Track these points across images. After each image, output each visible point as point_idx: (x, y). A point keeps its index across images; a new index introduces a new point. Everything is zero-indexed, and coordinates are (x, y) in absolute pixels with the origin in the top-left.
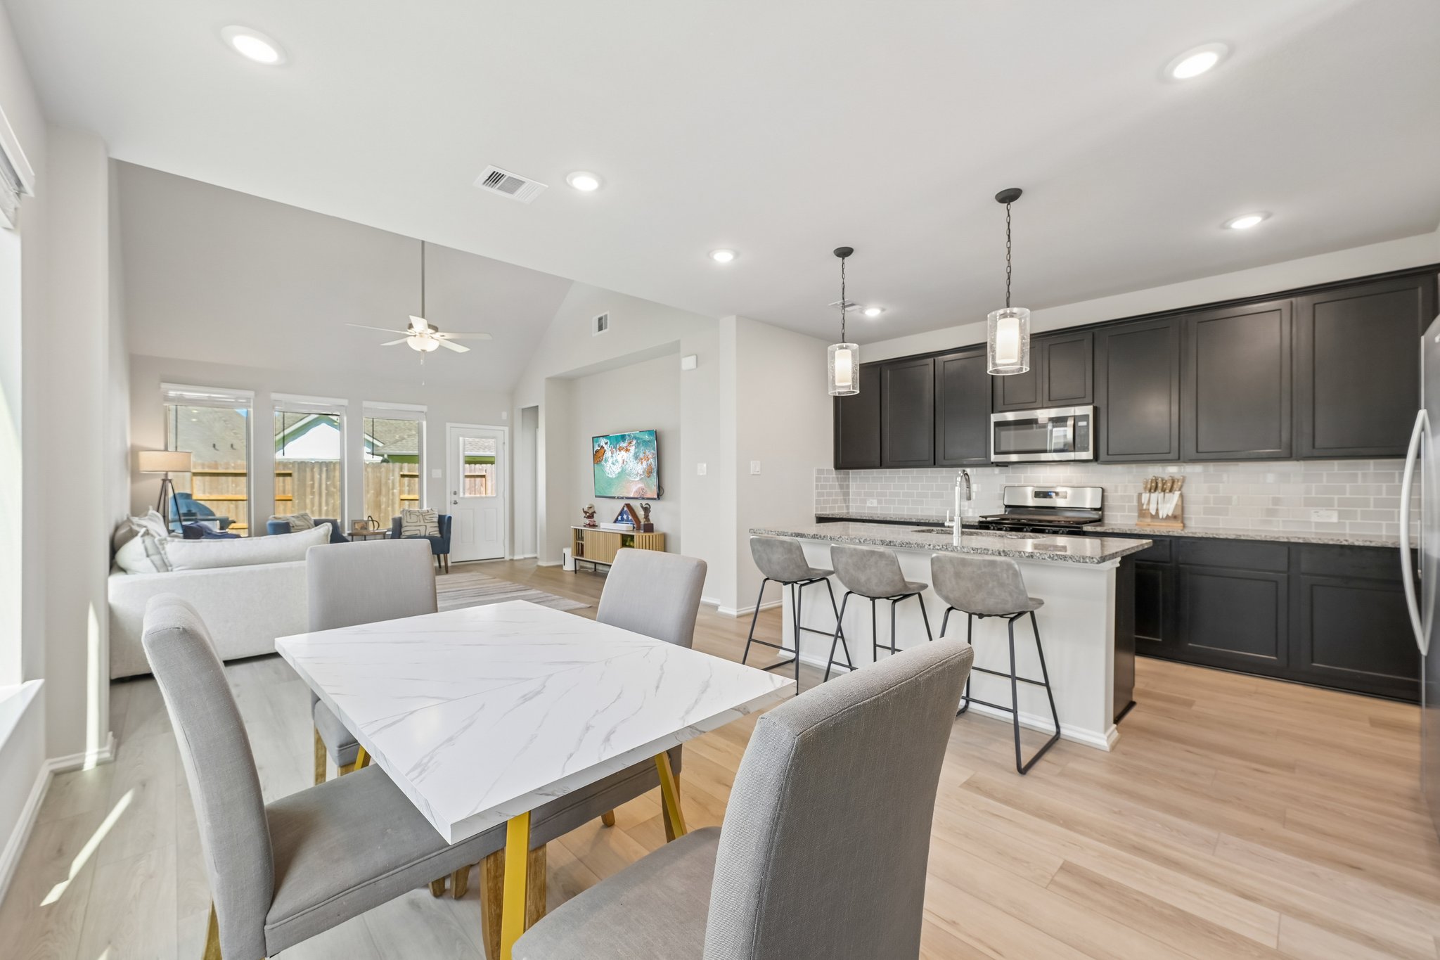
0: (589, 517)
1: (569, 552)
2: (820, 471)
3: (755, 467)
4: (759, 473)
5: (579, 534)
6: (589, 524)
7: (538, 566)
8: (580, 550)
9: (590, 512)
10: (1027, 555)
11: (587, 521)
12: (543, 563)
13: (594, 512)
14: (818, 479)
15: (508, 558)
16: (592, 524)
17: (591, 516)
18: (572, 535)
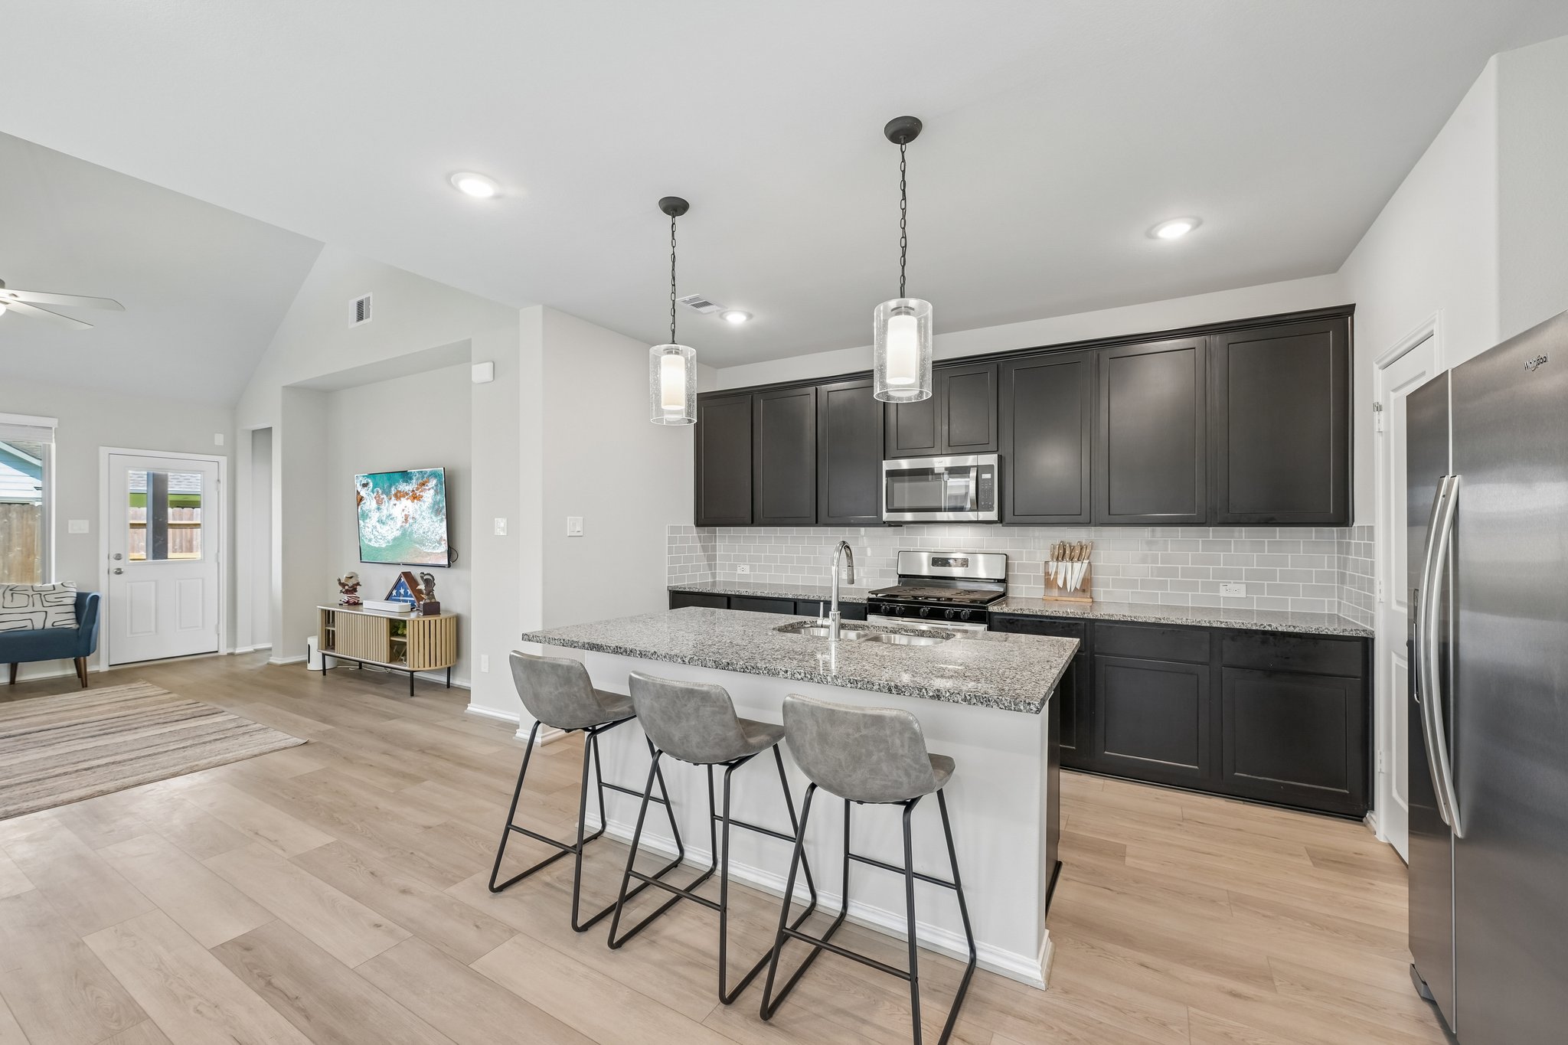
0: (347, 592)
1: (314, 642)
2: (674, 529)
3: (574, 525)
4: (581, 534)
5: (329, 617)
6: (347, 602)
7: (269, 664)
8: (329, 641)
9: (350, 584)
10: (931, 694)
11: (346, 597)
12: (277, 660)
13: (358, 584)
14: (671, 540)
15: (224, 651)
16: (352, 601)
17: (353, 590)
18: (318, 619)
